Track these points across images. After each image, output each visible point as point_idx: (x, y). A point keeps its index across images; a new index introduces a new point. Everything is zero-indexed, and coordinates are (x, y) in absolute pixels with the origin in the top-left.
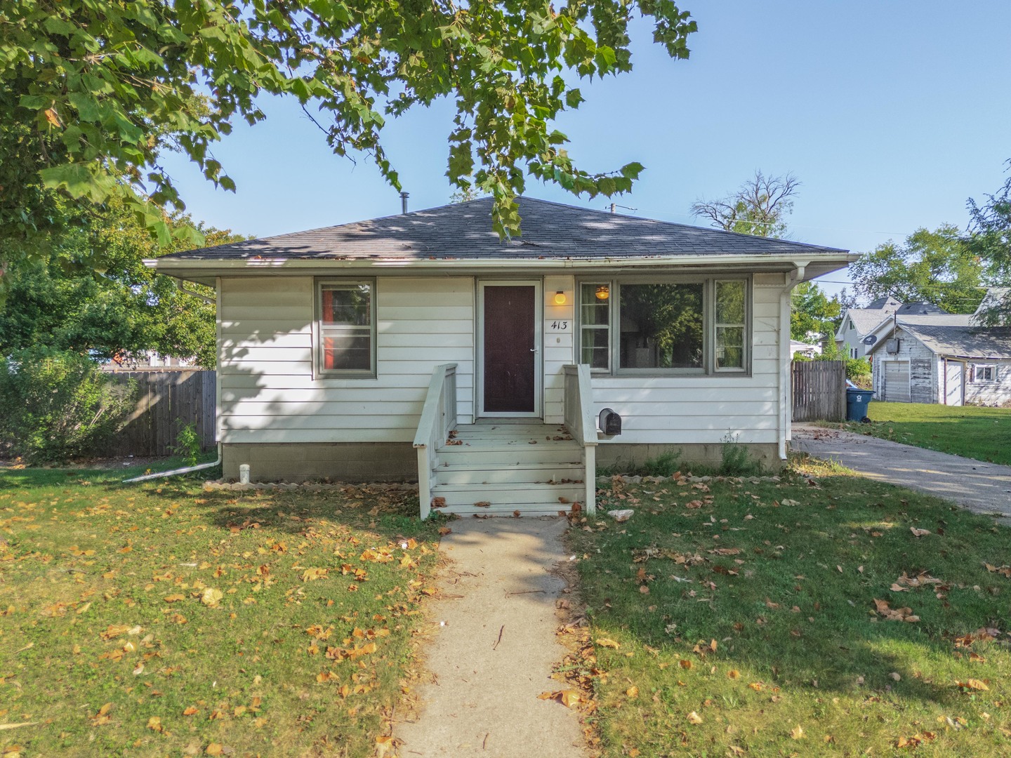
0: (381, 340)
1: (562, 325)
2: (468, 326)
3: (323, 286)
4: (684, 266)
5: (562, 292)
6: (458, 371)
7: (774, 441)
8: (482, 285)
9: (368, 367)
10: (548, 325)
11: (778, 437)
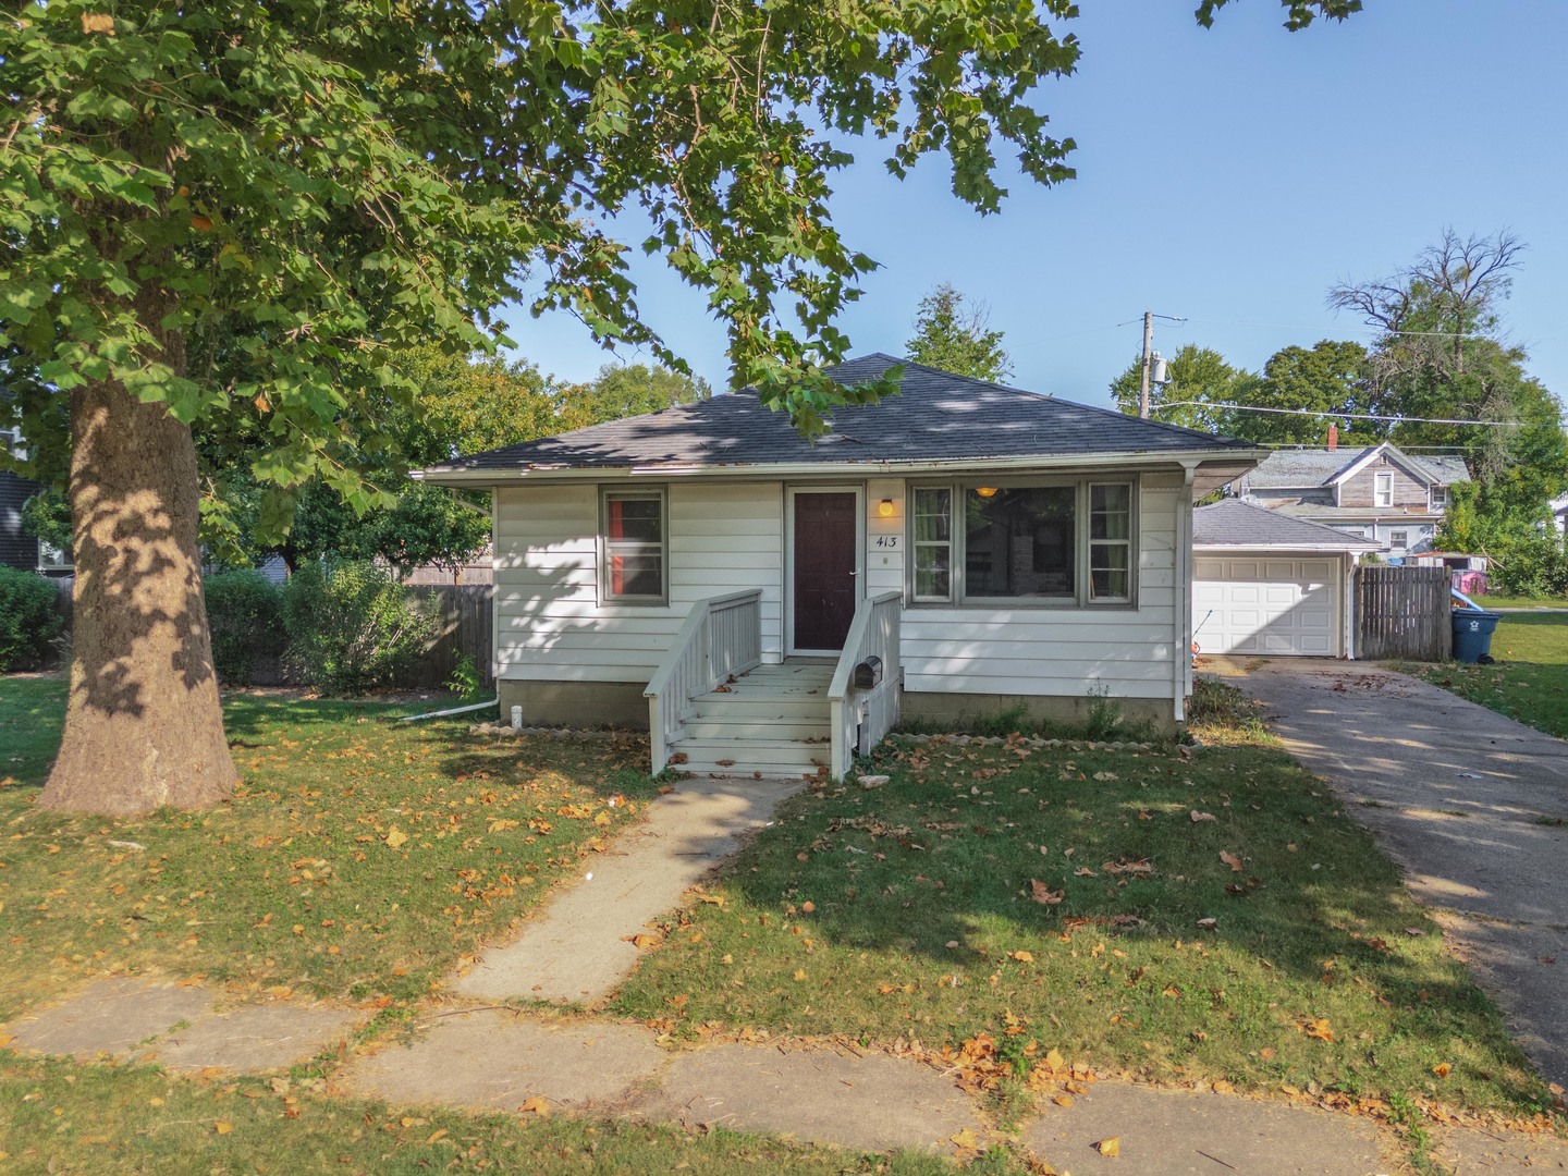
0: (674, 560)
1: (890, 542)
2: (776, 543)
3: (610, 496)
4: (1034, 469)
5: (889, 501)
6: (763, 598)
7: (1168, 695)
8: (792, 492)
9: (660, 593)
10: (872, 542)
11: (1174, 691)
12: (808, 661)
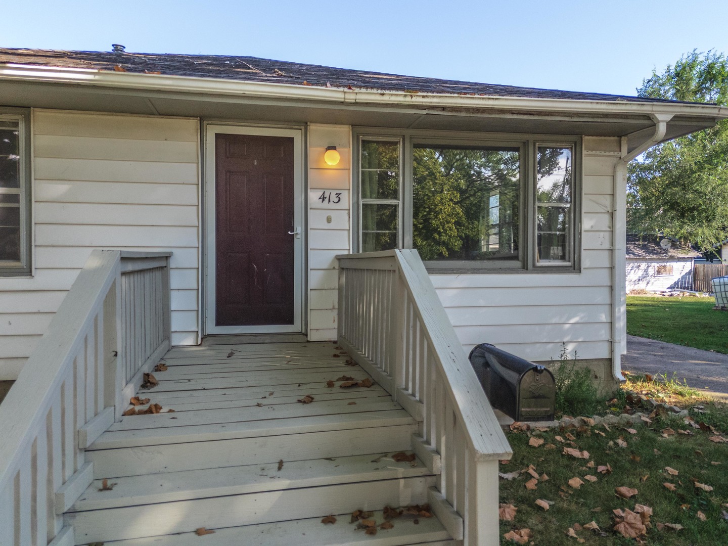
0: (39, 212)
1: (334, 198)
2: (191, 194)
5: (334, 148)
6: (173, 263)
7: (606, 355)
8: (211, 131)
9: (16, 257)
10: (314, 196)
11: (612, 351)
12: (234, 340)
